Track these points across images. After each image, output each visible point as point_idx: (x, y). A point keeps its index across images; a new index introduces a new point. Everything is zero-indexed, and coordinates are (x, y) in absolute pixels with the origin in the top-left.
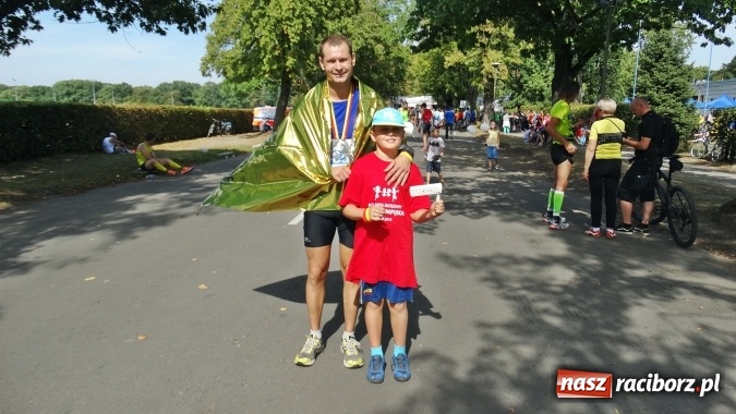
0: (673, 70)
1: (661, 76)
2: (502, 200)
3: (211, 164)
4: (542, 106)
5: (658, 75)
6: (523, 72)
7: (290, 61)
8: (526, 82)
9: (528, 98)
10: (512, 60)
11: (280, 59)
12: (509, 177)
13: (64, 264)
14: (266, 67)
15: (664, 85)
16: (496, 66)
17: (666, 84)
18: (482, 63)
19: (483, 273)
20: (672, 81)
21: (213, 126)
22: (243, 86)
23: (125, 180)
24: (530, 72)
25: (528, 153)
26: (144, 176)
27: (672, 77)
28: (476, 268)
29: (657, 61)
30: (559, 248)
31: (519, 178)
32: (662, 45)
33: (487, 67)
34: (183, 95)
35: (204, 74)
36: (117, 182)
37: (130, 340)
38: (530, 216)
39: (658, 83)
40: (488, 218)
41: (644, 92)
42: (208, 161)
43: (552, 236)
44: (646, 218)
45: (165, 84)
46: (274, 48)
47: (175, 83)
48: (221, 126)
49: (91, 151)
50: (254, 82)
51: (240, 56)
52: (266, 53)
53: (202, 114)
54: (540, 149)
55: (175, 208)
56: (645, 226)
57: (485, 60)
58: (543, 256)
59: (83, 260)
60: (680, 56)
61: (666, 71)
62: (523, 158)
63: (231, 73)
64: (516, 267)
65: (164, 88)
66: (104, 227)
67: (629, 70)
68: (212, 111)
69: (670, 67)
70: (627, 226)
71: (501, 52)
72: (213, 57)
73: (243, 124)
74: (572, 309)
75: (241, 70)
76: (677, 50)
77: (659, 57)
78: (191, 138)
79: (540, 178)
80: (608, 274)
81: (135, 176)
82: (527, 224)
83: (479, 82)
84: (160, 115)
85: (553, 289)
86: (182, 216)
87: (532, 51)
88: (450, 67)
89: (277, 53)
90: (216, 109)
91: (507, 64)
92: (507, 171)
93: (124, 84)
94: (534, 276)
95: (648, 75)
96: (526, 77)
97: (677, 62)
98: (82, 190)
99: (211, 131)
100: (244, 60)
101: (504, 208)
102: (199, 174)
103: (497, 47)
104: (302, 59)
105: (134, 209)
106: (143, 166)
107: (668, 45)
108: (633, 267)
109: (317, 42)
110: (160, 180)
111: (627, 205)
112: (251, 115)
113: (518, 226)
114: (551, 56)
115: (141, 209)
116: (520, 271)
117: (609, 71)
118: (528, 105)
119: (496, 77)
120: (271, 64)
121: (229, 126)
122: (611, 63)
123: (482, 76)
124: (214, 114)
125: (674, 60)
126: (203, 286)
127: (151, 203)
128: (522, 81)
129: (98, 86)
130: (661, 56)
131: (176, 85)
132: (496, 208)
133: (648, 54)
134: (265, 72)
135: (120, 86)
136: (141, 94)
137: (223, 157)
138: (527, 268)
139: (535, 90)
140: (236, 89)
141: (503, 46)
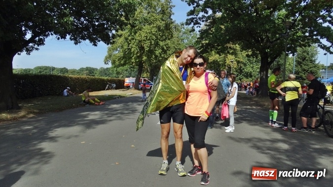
0: (311, 65)
1: (305, 67)
2: (245, 117)
3: (111, 101)
4: (251, 80)
5: (304, 67)
6: (242, 65)
7: (145, 58)
8: (244, 69)
9: (244, 76)
10: (238, 59)
11: (140, 57)
12: (245, 108)
13: (69, 138)
14: (133, 60)
15: (307, 71)
16: (232, 62)
17: (308, 71)
18: (226, 60)
19: (250, 144)
20: (311, 69)
21: (108, 86)
22: (120, 69)
23: (77, 107)
24: (245, 65)
25: (250, 99)
26: (85, 105)
27: (311, 68)
28: (247, 143)
29: (303, 61)
30: (278, 136)
31: (249, 109)
32: (305, 54)
33: (228, 62)
34: (90, 73)
35: (105, 63)
36: (74, 107)
37: (113, 164)
38: (261, 124)
39: (304, 70)
40: (242, 124)
41: (298, 74)
42: (109, 100)
43: (274, 131)
44: (313, 125)
45: (83, 68)
46: (137, 53)
47: (87, 68)
48: (111, 85)
49: (58, 95)
50: (126, 67)
51: (122, 56)
52: (134, 55)
53: (103, 80)
54: (255, 97)
55: (105, 117)
56: (313, 128)
57: (227, 59)
58: (272, 139)
59: (76, 136)
60: (313, 59)
61: (308, 65)
62: (248, 101)
63: (117, 63)
64: (263, 143)
65: (82, 70)
66: (78, 124)
67: (290, 65)
68: (107, 79)
69: (309, 63)
70: (305, 128)
71: (234, 56)
72: (110, 56)
73: (120, 85)
74: (293, 158)
75: (122, 62)
76: (312, 56)
77: (304, 59)
78: (98, 91)
79: (258, 109)
80: (303, 147)
81: (80, 105)
82: (260, 126)
83: (224, 68)
84: (87, 81)
85: (282, 151)
86: (110, 120)
87: (252, 55)
88: (211, 62)
89: (138, 54)
90: (110, 78)
91: (236, 61)
92: (243, 106)
93: (65, 68)
94: (271, 146)
95: (299, 67)
96: (244, 67)
97: (312, 61)
98: (61, 110)
99: (107, 88)
100: (124, 57)
101: (248, 120)
102: (109, 105)
103: (232, 54)
104: (149, 57)
105: (87, 117)
106: (84, 101)
107: (308, 54)
108: (313, 144)
109: (156, 50)
110: (92, 107)
111: (304, 119)
112: (124, 82)
113: (257, 127)
114: (260, 57)
115: (91, 117)
116: (265, 144)
117: (281, 65)
118: (245, 79)
119: (232, 67)
120: (135, 59)
121: (115, 86)
122: (282, 62)
123: (225, 66)
124: (108, 80)
125: (311, 60)
126: (133, 146)
127: (94, 115)
128: (242, 69)
129: (53, 69)
130: (305, 59)
131: (87, 69)
132: (245, 120)
133: (299, 58)
134: (133, 63)
135: (63, 69)
136: (71, 73)
137: (116, 98)
138: (268, 143)
139: (248, 73)
140: (116, 71)
141: (235, 53)
